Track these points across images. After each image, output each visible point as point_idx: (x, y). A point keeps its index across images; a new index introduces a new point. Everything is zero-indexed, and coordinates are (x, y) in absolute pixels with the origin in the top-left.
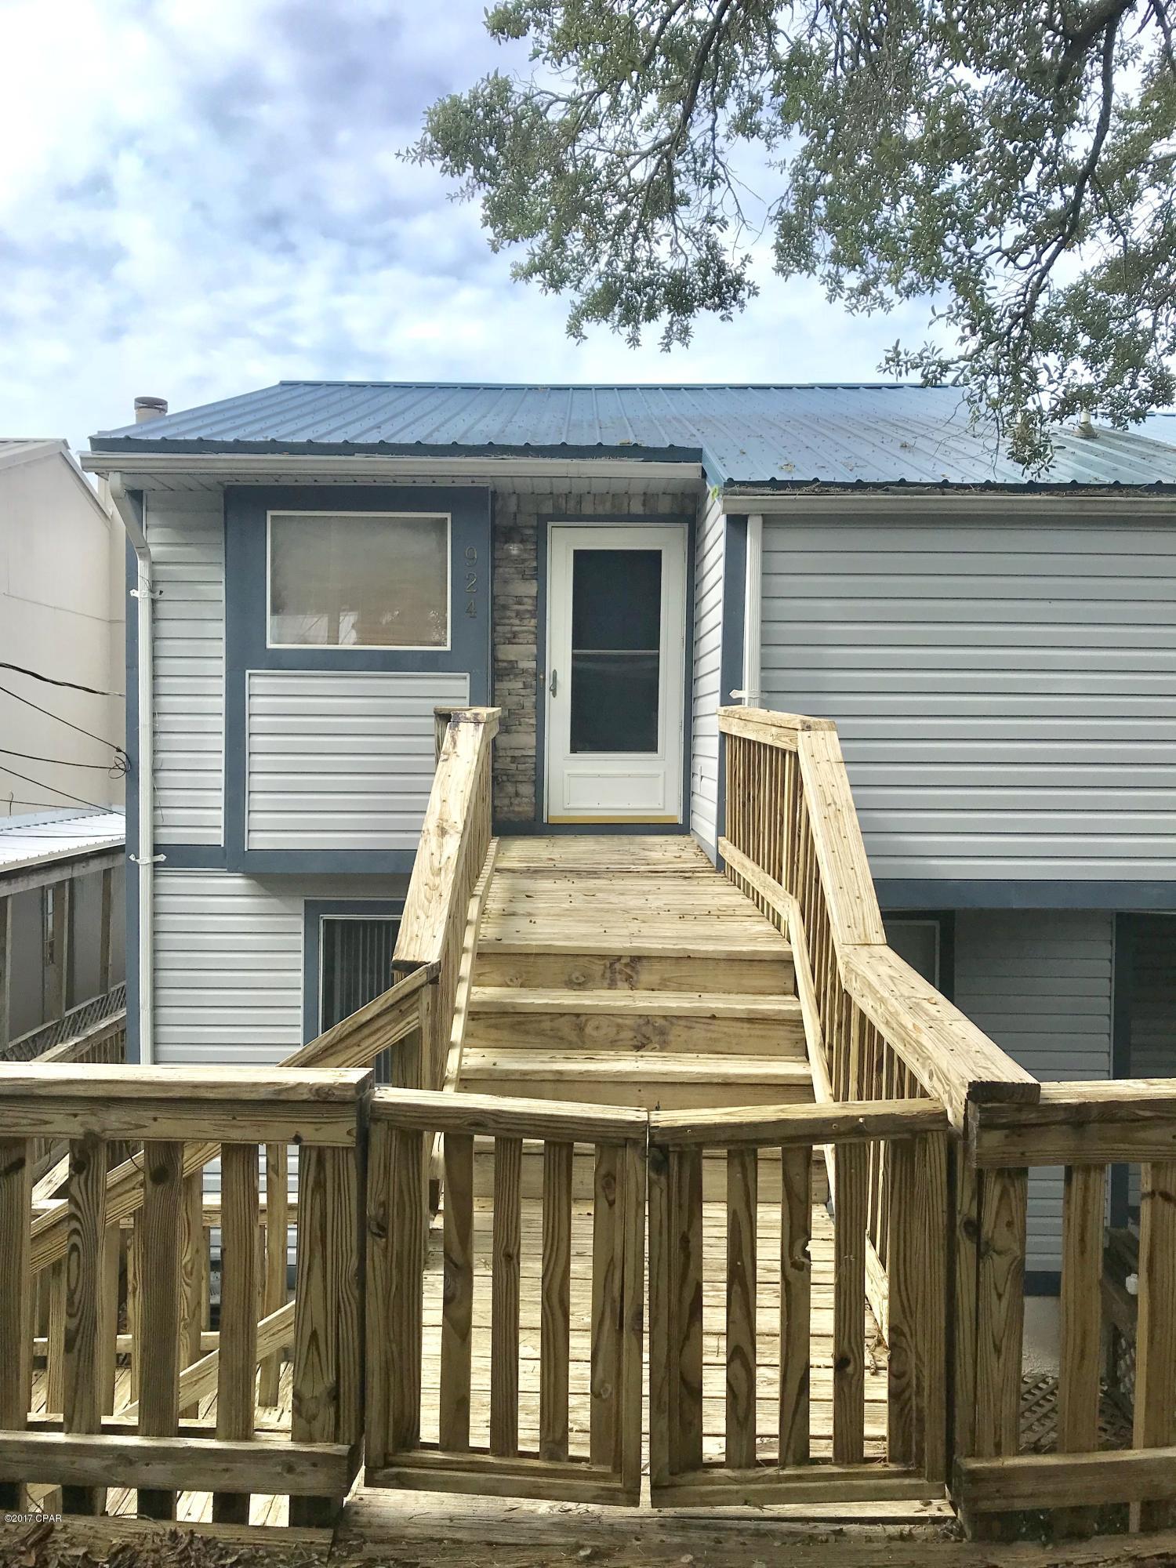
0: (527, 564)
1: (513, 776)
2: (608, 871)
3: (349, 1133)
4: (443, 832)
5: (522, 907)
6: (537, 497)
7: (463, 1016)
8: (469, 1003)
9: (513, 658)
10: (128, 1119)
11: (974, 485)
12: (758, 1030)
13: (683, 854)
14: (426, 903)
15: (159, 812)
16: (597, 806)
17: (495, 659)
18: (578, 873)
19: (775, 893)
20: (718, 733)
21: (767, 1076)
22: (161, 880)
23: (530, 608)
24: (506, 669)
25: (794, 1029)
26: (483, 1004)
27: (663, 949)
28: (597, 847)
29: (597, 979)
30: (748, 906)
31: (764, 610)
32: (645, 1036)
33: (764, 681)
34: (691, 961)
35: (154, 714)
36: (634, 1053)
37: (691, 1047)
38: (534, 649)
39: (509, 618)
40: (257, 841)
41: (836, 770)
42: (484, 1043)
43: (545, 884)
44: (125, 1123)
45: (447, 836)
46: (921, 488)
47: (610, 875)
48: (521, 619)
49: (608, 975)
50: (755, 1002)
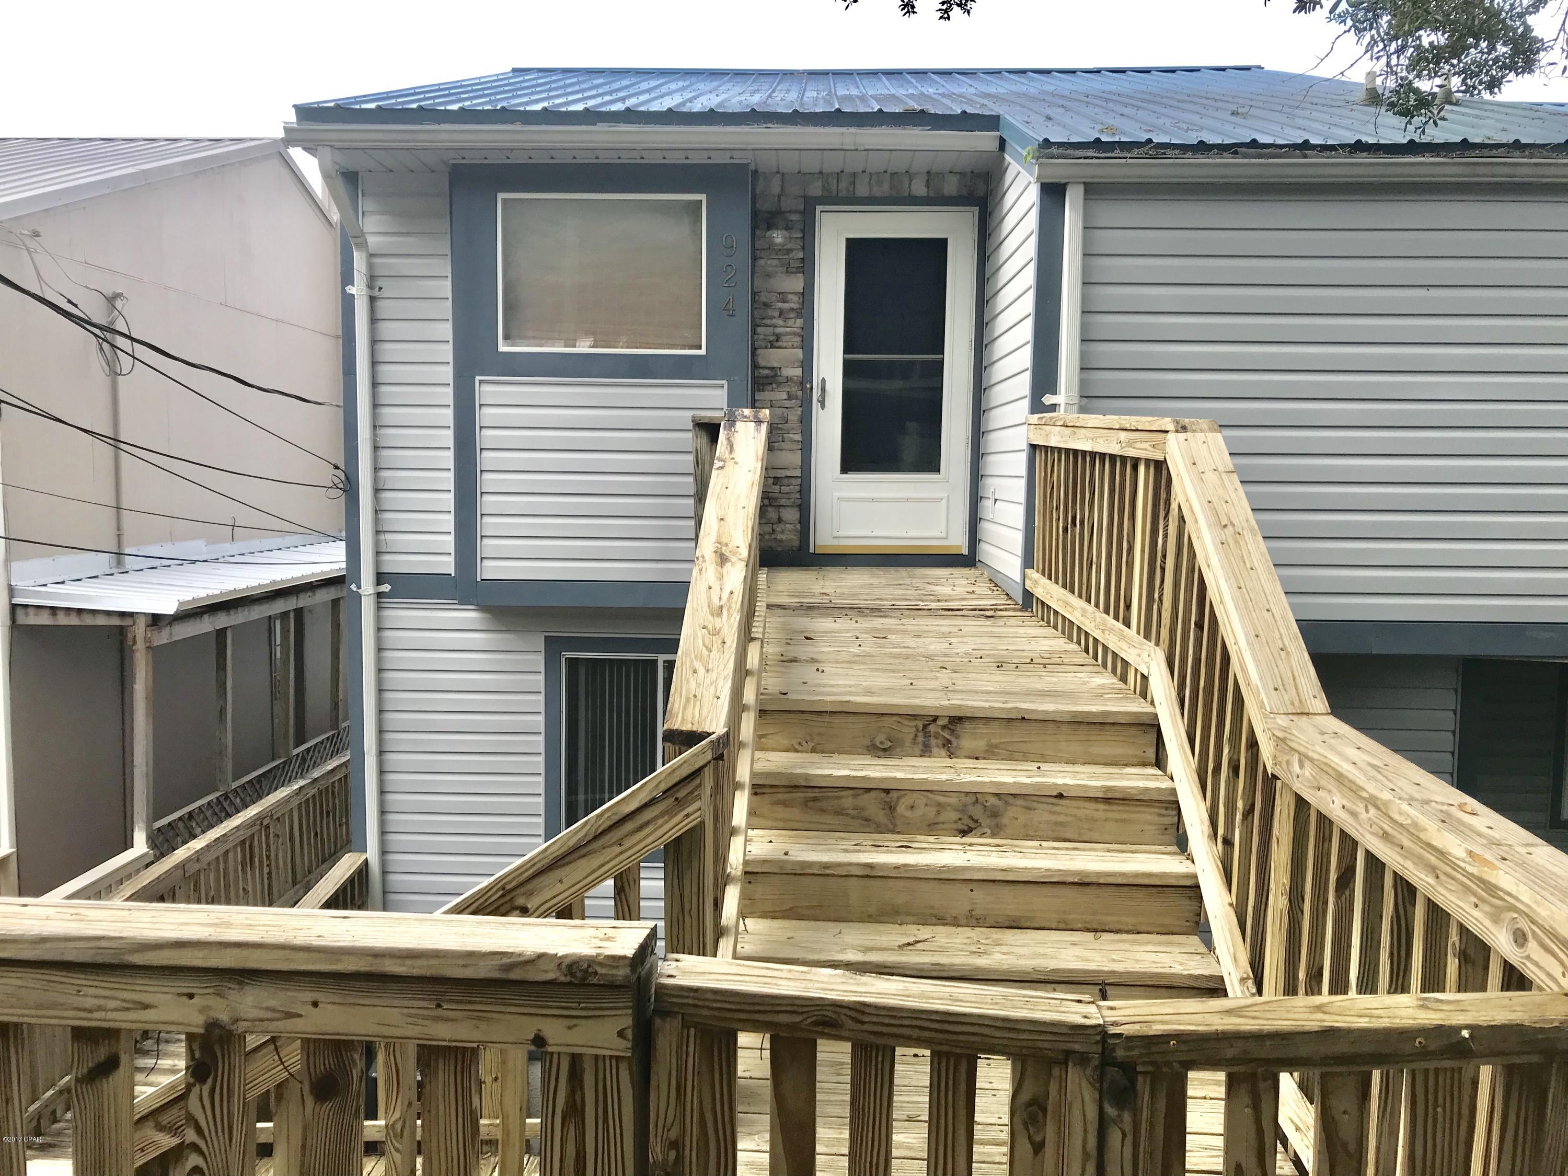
0: (791, 255)
1: (775, 499)
2: (894, 608)
3: (621, 1034)
4: (722, 559)
5: (804, 651)
6: (803, 176)
7: (746, 792)
8: (753, 774)
9: (775, 365)
10: (272, 1003)
11: (1342, 146)
12: (1116, 813)
13: (979, 591)
14: (705, 651)
15: (382, 537)
16: (870, 534)
17: (755, 366)
18: (859, 611)
19: (1122, 637)
20: (1025, 446)
21: (1137, 875)
22: (387, 613)
23: (795, 306)
24: (767, 377)
25: (1163, 812)
26: (768, 775)
27: (991, 708)
28: (874, 581)
29: (908, 742)
30: (1075, 652)
31: (1085, 298)
32: (971, 817)
33: (1083, 383)
34: (1025, 724)
35: (375, 427)
36: (957, 839)
37: (1031, 833)
38: (799, 353)
39: (772, 318)
40: (490, 570)
41: (1227, 483)
42: (770, 824)
43: (824, 624)
44: (268, 1009)
45: (728, 565)
46: (1278, 151)
47: (898, 613)
48: (785, 320)
49: (920, 739)
50: (1110, 776)
